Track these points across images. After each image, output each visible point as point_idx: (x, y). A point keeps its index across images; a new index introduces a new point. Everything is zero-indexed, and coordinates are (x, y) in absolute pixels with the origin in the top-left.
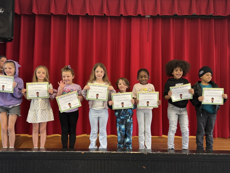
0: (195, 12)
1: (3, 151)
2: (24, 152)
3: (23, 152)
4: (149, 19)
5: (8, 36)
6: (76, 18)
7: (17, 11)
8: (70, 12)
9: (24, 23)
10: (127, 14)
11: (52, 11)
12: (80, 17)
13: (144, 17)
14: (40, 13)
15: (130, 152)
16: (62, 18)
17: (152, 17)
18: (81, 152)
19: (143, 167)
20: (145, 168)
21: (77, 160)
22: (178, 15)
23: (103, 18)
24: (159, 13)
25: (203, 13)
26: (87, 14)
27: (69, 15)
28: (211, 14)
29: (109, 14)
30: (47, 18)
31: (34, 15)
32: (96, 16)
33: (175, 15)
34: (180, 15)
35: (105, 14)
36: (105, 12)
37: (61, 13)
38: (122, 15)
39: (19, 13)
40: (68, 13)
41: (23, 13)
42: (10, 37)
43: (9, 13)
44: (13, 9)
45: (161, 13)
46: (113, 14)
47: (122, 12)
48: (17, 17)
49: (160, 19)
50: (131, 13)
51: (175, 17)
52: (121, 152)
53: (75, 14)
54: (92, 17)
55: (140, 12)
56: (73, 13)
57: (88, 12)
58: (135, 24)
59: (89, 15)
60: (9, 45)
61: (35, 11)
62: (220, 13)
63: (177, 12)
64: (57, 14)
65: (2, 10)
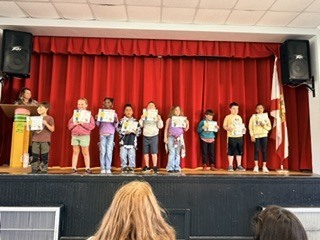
0: (202, 54)
4: (161, 59)
5: (25, 72)
6: (92, 57)
7: (36, 49)
8: (86, 51)
9: (43, 62)
10: (140, 53)
11: (70, 50)
12: (96, 57)
13: (156, 57)
14: (58, 52)
16: (79, 57)
17: (163, 57)
22: (187, 56)
23: (118, 57)
24: (169, 53)
25: (210, 55)
26: (102, 53)
27: (86, 55)
29: (123, 53)
30: (64, 57)
31: (52, 54)
32: (111, 56)
33: (184, 56)
34: (189, 56)
35: (119, 54)
36: (120, 51)
37: (78, 52)
39: (37, 51)
40: (85, 53)
42: (27, 73)
44: (32, 46)
46: (126, 54)
47: (135, 52)
48: (37, 56)
49: (171, 59)
50: (143, 53)
51: (185, 58)
54: (107, 56)
55: (152, 52)
56: (90, 53)
57: (103, 51)
58: (148, 63)
59: (104, 54)
61: (53, 50)
62: (225, 55)
63: (185, 53)
64: (74, 53)
65: (20, 48)
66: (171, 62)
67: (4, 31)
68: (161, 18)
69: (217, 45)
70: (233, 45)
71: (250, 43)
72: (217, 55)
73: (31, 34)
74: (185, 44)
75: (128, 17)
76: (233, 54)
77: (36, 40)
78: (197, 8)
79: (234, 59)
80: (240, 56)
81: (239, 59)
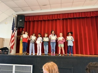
0: (75, 17)
6: (41, 21)
8: (39, 19)
9: (28, 23)
16: (38, 21)
17: (62, 19)
24: (64, 18)
30: (34, 21)
31: (30, 21)
36: (49, 19)
39: (26, 21)
42: (23, 27)
46: (51, 19)
47: (54, 18)
50: (56, 19)
51: (69, 19)
54: (46, 20)
55: (59, 18)
57: (44, 19)
63: (69, 17)
64: (36, 20)
66: (65, 20)
67: (18, 16)
68: (61, 7)
69: (80, 13)
70: (86, 13)
71: (92, 12)
72: (80, 17)
73: (24, 16)
74: (69, 14)
75: (51, 8)
76: (86, 16)
77: (26, 17)
78: (73, 2)
79: (86, 18)
80: (89, 16)
81: (88, 17)
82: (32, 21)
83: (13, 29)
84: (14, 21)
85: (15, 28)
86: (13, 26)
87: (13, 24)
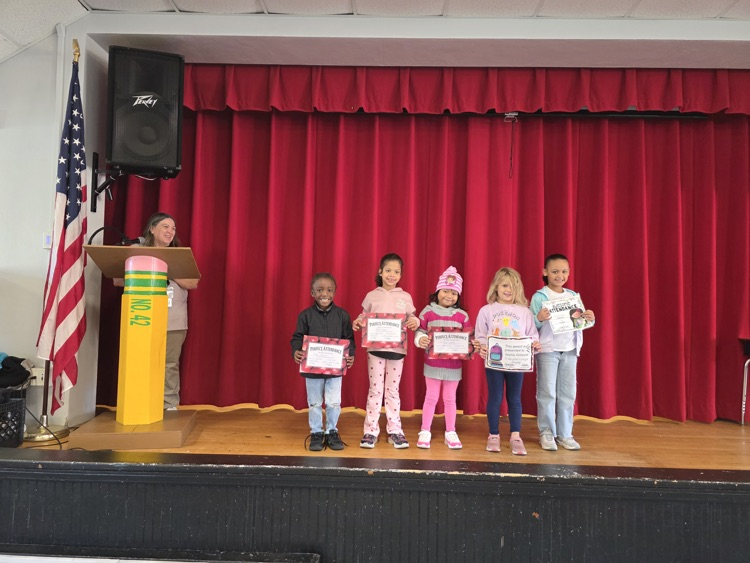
1: (161, 465)
2: (215, 468)
3: (212, 468)
4: (513, 122)
5: (168, 162)
6: (332, 119)
7: (189, 103)
8: (319, 104)
9: (204, 132)
10: (459, 109)
11: (276, 102)
12: (342, 118)
13: (502, 116)
14: (244, 108)
15: (497, 474)
16: (298, 119)
17: (522, 116)
18: (367, 470)
19: (534, 514)
20: (537, 516)
21: (355, 490)
22: (591, 110)
23: (399, 119)
24: (542, 105)
25: (656, 107)
26: (361, 109)
27: (316, 113)
28: (676, 109)
29: (416, 108)
30: (262, 119)
31: (229, 113)
32: (381, 115)
33: (581, 112)
34: (596, 111)
35: (404, 109)
36: (406, 104)
37: (295, 107)
38: (447, 111)
39: (192, 108)
40: (315, 108)
41: (203, 107)
42: (173, 165)
43: (169, 107)
44: (180, 99)
45: (547, 107)
46: (425, 108)
47: (449, 104)
48: (188, 117)
49: (542, 121)
50: (470, 108)
51: (583, 116)
52: (474, 472)
53: (331, 110)
54: (372, 117)
55: (494, 104)
56: (327, 108)
57: (364, 104)
58: (478, 135)
59: (366, 111)
60: (167, 185)
61: (231, 102)
62: (700, 106)
63: (586, 106)
64: (286, 109)
65: (153, 99)
67: (114, 51)
68: (541, 3)
74: (586, 78)
76: (724, 104)
82: (246, 114)
83: (68, 184)
84: (73, 105)
85: (86, 177)
86: (67, 151)
87: (68, 132)
